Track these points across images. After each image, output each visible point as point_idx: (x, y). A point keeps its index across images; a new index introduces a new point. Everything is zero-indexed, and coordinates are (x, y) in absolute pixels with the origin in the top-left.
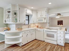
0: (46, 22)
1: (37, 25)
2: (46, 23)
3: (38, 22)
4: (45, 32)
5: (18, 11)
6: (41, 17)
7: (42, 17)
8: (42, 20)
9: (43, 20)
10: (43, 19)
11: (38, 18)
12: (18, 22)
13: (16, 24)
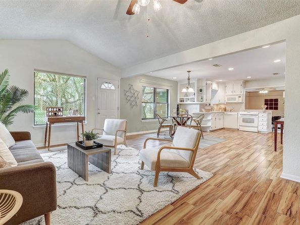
0: (240, 101)
1: (223, 106)
2: (241, 103)
3: (227, 101)
4: (239, 115)
5: (205, 87)
6: (232, 94)
7: (234, 94)
8: (235, 99)
9: (237, 99)
10: (237, 97)
11: (227, 96)
12: (204, 102)
13: (200, 104)
